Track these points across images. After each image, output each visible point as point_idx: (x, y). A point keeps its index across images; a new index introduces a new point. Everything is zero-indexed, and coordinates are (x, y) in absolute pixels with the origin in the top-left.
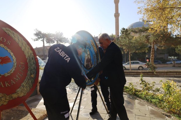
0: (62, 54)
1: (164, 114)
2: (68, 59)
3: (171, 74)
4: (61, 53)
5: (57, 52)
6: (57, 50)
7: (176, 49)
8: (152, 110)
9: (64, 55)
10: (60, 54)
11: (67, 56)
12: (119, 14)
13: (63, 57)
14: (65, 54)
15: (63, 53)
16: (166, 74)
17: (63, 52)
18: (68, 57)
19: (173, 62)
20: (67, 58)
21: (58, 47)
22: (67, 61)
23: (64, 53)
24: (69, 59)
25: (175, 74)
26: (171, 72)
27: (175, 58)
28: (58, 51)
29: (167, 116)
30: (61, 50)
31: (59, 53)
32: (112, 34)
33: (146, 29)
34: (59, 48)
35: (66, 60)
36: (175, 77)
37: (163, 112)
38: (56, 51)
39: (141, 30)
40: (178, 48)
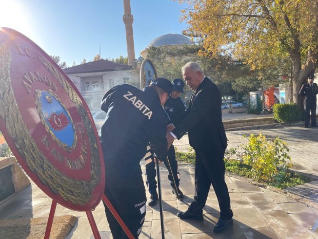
0: (138, 105)
1: (255, 185)
2: (149, 113)
3: (236, 124)
4: (136, 103)
5: (129, 100)
6: (130, 97)
7: (232, 83)
8: (237, 181)
9: (141, 106)
10: (135, 105)
11: (147, 108)
12: (133, 17)
13: (140, 109)
14: (144, 105)
15: (140, 103)
16: (229, 125)
17: (139, 101)
18: (149, 110)
19: (228, 106)
20: (147, 111)
21: (129, 92)
22: (148, 117)
23: (142, 103)
24: (151, 112)
25: (242, 124)
26: (236, 122)
27: (229, 98)
28: (131, 99)
29: (261, 186)
30: (135, 98)
31: (133, 103)
32: (121, 57)
33: (189, 49)
34: (131, 94)
35: (146, 115)
36: (243, 129)
37: (254, 182)
38: (127, 98)
39: (182, 51)
40: (235, 82)
